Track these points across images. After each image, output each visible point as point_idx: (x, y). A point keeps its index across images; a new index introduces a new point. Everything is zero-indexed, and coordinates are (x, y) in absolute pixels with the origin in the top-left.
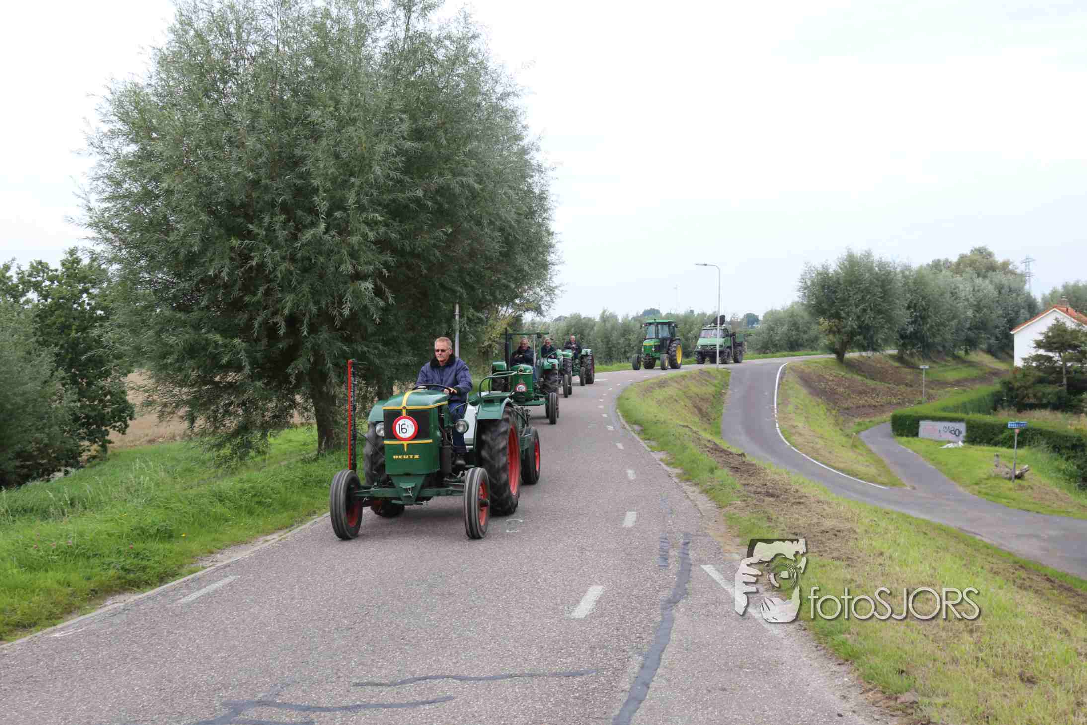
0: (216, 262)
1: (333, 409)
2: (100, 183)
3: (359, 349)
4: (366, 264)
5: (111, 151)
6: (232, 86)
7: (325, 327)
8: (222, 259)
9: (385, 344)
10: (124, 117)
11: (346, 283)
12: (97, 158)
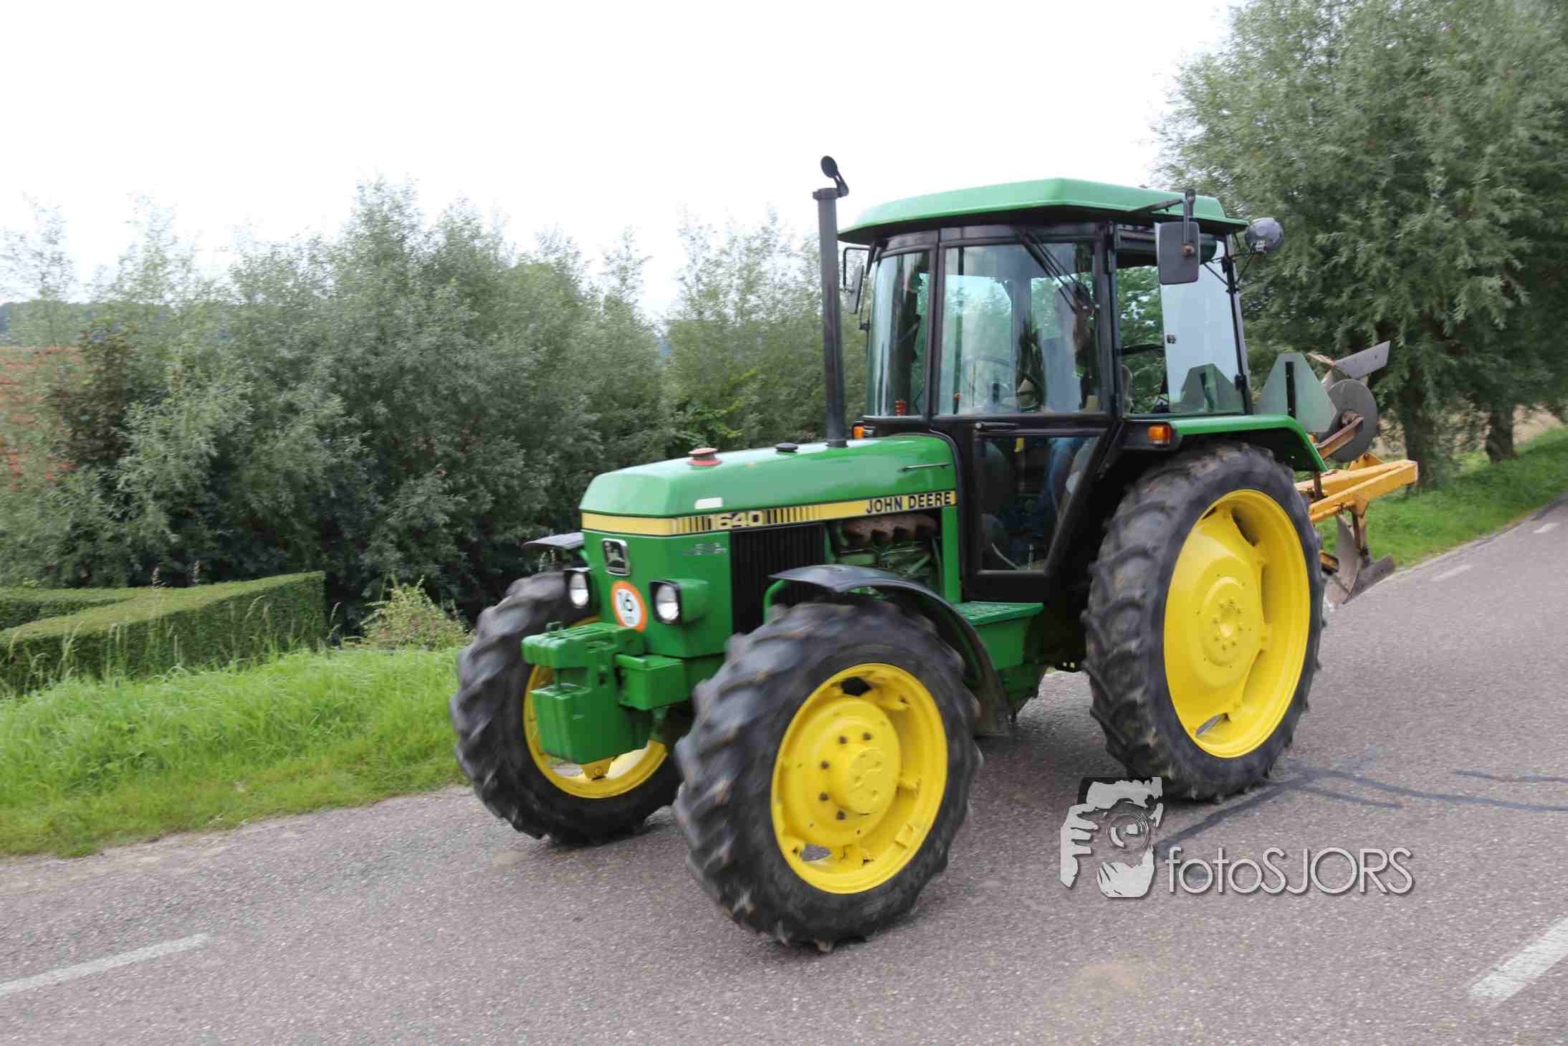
0: (1292, 259)
1: (1429, 438)
2: (1160, 175)
3: (1471, 362)
4: (1490, 253)
5: (1175, 137)
6: (1323, 42)
7: (1427, 335)
8: (1299, 254)
9: (1506, 357)
10: (1192, 95)
11: (1457, 280)
12: (1159, 147)
